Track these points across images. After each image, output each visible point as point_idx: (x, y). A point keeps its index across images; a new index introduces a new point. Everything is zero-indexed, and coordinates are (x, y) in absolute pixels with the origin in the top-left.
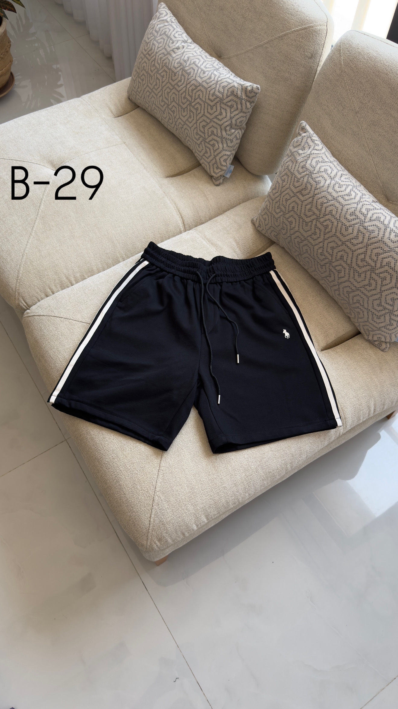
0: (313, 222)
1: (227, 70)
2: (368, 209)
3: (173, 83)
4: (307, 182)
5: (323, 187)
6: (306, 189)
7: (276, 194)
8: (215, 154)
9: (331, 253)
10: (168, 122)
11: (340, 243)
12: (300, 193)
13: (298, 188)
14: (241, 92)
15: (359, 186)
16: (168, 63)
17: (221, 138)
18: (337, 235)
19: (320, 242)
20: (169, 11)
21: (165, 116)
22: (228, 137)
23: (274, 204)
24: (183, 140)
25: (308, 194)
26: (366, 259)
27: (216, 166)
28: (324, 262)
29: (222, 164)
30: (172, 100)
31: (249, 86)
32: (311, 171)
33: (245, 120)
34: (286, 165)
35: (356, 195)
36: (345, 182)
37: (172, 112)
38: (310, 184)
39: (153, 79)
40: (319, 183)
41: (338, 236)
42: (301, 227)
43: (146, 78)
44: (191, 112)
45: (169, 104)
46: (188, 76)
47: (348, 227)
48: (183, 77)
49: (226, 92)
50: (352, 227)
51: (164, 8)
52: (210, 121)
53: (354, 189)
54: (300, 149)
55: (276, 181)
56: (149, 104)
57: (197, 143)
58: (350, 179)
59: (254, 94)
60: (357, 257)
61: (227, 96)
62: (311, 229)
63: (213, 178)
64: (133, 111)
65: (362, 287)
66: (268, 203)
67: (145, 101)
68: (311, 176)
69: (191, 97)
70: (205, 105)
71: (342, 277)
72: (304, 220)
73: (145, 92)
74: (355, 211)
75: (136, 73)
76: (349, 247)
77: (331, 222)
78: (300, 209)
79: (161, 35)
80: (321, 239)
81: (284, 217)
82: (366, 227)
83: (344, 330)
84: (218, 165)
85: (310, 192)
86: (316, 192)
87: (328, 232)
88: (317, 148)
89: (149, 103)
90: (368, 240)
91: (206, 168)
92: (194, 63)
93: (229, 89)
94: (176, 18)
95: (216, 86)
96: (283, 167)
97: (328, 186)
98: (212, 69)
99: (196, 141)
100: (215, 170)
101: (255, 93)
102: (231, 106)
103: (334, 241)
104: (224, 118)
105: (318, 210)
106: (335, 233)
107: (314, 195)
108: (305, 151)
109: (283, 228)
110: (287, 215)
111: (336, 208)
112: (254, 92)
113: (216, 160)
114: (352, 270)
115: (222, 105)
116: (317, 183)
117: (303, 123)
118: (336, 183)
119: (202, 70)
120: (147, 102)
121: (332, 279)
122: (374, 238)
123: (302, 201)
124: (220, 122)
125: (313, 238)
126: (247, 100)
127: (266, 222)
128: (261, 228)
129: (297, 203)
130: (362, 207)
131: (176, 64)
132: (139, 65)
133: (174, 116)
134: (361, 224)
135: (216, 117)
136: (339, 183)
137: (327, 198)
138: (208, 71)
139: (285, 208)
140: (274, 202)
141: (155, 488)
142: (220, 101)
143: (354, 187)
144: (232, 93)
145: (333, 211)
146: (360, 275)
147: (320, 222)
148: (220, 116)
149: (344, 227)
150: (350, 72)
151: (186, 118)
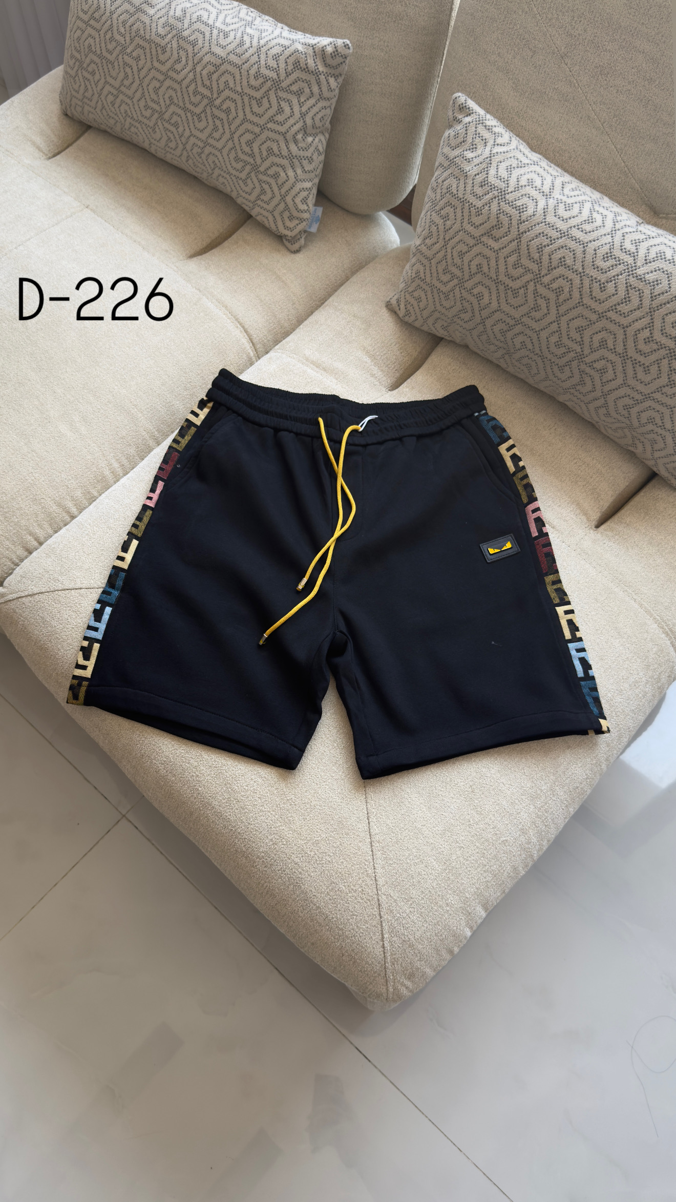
0: (528, 287)
1: (271, 21)
2: (635, 240)
3: (164, 68)
4: (498, 212)
5: (534, 215)
6: (501, 225)
7: (436, 246)
8: (283, 193)
9: (579, 339)
10: (166, 147)
11: (594, 317)
12: (489, 236)
13: (482, 226)
14: (314, 60)
15: (601, 199)
16: (142, 29)
17: (290, 158)
18: (585, 302)
19: (551, 323)
21: (158, 136)
22: (302, 153)
23: (434, 266)
24: (205, 177)
25: (506, 234)
26: (654, 338)
27: (289, 215)
28: (566, 359)
29: (300, 208)
30: (168, 102)
31: (329, 45)
32: (501, 189)
33: (329, 112)
34: (445, 187)
35: (604, 219)
36: (575, 196)
37: (172, 127)
38: (507, 214)
39: (116, 67)
40: (525, 209)
41: (588, 304)
42: (503, 300)
43: (100, 68)
44: (215, 120)
45: (164, 112)
46: (193, 47)
47: (604, 284)
48: (182, 53)
49: (282, 65)
50: (614, 282)
52: (260, 129)
53: (597, 208)
54: (466, 150)
55: (428, 221)
56: (117, 118)
57: (240, 177)
58: (583, 190)
59: (341, 58)
60: (635, 337)
61: (286, 73)
62: (526, 300)
63: (285, 240)
64: (82, 139)
65: (655, 392)
66: (418, 266)
67: (106, 114)
68: (504, 200)
69: (211, 89)
70: (243, 99)
71: (611, 381)
72: (508, 286)
73: (102, 96)
74: (612, 250)
75: (74, 60)
76: (614, 320)
77: (566, 280)
78: (496, 267)
80: (552, 317)
81: (463, 287)
82: (640, 276)
84: (292, 211)
85: (509, 231)
86: (523, 227)
87: (565, 301)
89: (116, 117)
90: (652, 301)
91: (266, 224)
92: (199, 19)
93: (288, 58)
95: (259, 58)
96: (439, 191)
97: (544, 212)
98: (240, 24)
99: (237, 174)
100: (288, 223)
101: (342, 56)
102: (299, 92)
103: (580, 315)
105: (534, 262)
106: (581, 300)
107: (519, 235)
108: (479, 152)
109: (463, 310)
110: (467, 283)
111: (570, 252)
112: (340, 55)
113: (286, 203)
114: (629, 361)
115: (281, 94)
116: (519, 210)
117: (459, 97)
118: (558, 203)
119: (220, 31)
120: (111, 114)
121: (588, 387)
122: (663, 293)
123: (497, 251)
124: (281, 127)
125: (533, 317)
126: (328, 73)
127: (421, 304)
128: (411, 317)
129: (485, 257)
130: (624, 239)
131: (160, 29)
132: (77, 45)
133: (180, 133)
134: (631, 273)
135: (271, 119)
136: (563, 201)
137: (547, 235)
138: (232, 30)
139: (461, 269)
140: (433, 263)
141: (376, 880)
142: (274, 86)
143: (594, 202)
144: (295, 65)
145: (567, 258)
146: (649, 370)
147: (543, 285)
148: (279, 114)
149: (596, 285)
151: (207, 132)
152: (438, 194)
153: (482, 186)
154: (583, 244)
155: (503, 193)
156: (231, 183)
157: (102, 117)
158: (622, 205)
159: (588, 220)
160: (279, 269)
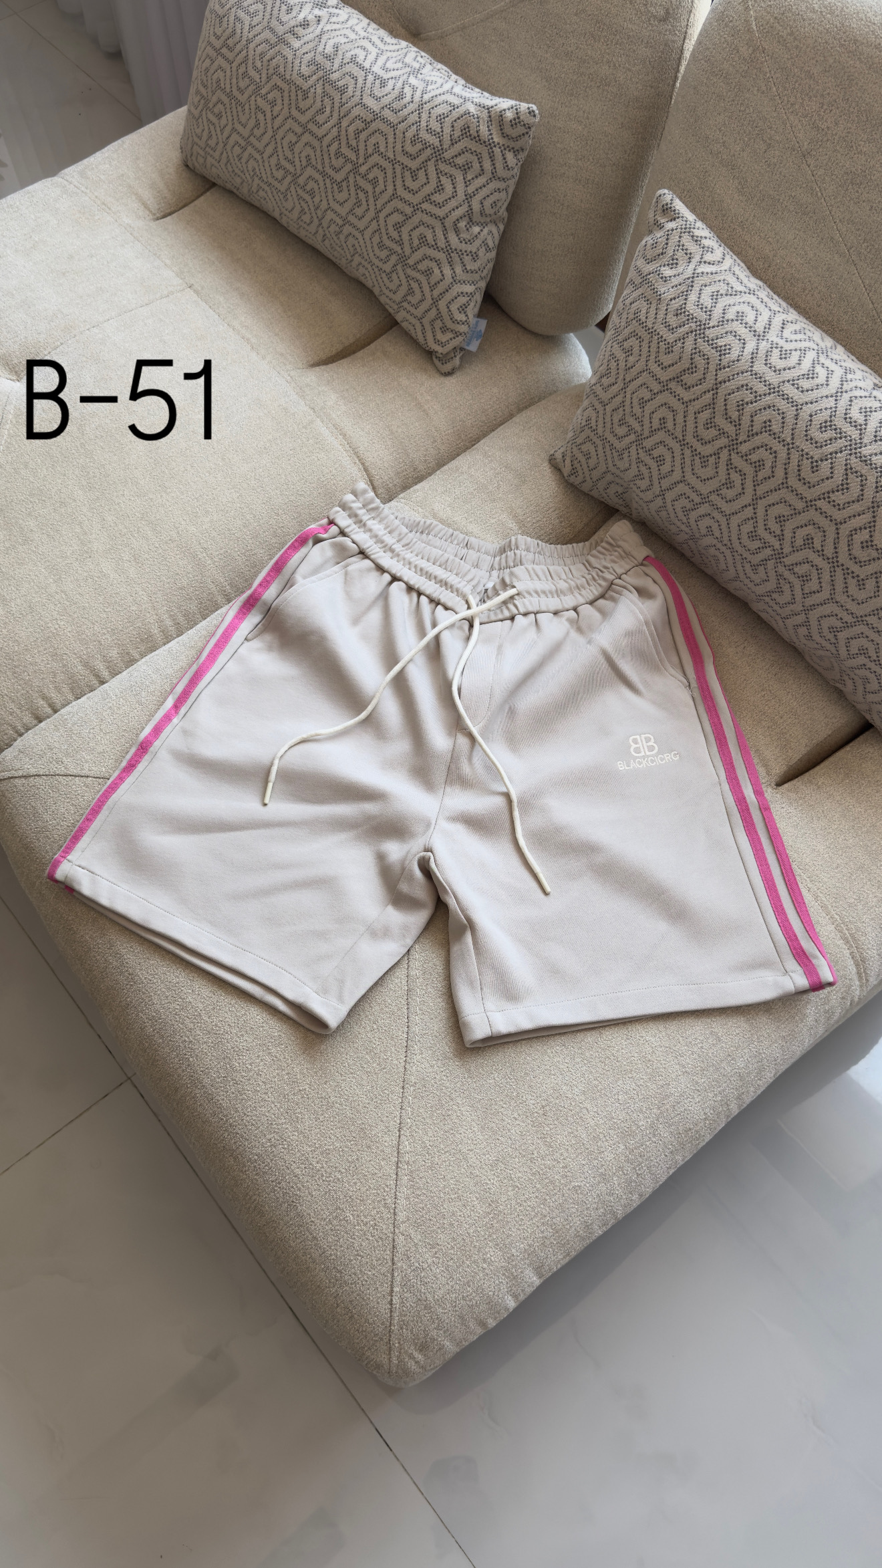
0: (721, 456)
1: (443, 71)
2: (866, 408)
3: (303, 119)
4: (694, 351)
5: (738, 360)
6: (694, 369)
7: (613, 387)
8: (436, 295)
9: (778, 532)
10: (300, 221)
11: (800, 505)
12: (678, 382)
13: (672, 368)
14: (488, 127)
15: (831, 348)
16: (282, 66)
17: (448, 251)
18: (790, 484)
19: (746, 506)
21: (289, 205)
22: (463, 246)
23: (608, 414)
24: (343, 263)
25: (701, 381)
26: (876, 544)
27: (441, 325)
28: (761, 556)
29: (456, 318)
30: (304, 163)
31: (509, 109)
32: (700, 321)
33: (504, 198)
34: (632, 311)
35: (830, 376)
36: (796, 341)
37: (306, 195)
38: (704, 355)
39: (247, 111)
40: (728, 351)
41: (794, 487)
42: (688, 469)
43: (228, 110)
44: (359, 191)
45: (298, 175)
46: (341, 95)
47: (817, 461)
48: (326, 100)
49: (447, 130)
50: (830, 461)
52: (412, 209)
53: (822, 359)
54: (664, 266)
55: (607, 354)
56: (244, 177)
57: (383, 269)
58: (808, 333)
59: (523, 128)
60: (850, 537)
61: (451, 140)
62: (717, 472)
63: (434, 357)
64: (202, 199)
65: (870, 615)
66: (590, 411)
67: (230, 169)
68: (702, 336)
69: (357, 151)
70: (394, 169)
71: (814, 592)
72: (696, 450)
73: (227, 146)
74: (833, 418)
75: (199, 97)
76: (825, 513)
77: (769, 451)
78: (683, 424)
80: (747, 499)
81: (641, 446)
82: (865, 457)
84: (445, 321)
85: (705, 378)
86: (722, 375)
87: (765, 478)
88: (708, 257)
89: (242, 175)
90: (877, 492)
91: (413, 332)
92: (353, 60)
93: (455, 121)
95: (419, 118)
96: (624, 316)
97: (752, 358)
98: (404, 71)
99: (380, 264)
100: (440, 336)
101: (524, 125)
102: (466, 167)
103: (783, 501)
105: (731, 422)
106: (785, 481)
107: (716, 384)
108: (680, 269)
109: (640, 476)
110: (647, 440)
111: (779, 414)
112: (522, 123)
113: (438, 310)
114: (839, 572)
115: (442, 166)
116: (721, 351)
117: (664, 194)
118: (772, 348)
119: (377, 77)
120: (237, 171)
121: (787, 596)
123: (687, 403)
124: (440, 210)
125: (724, 496)
126: (506, 145)
127: (590, 461)
128: (578, 478)
129: (672, 409)
130: (850, 405)
131: (303, 67)
132: (205, 79)
133: (315, 203)
134: (853, 451)
135: (427, 198)
136: (779, 346)
137: (751, 389)
138: (392, 78)
139: (641, 422)
140: (607, 410)
141: (395, 1214)
142: (434, 155)
143: (820, 352)
144: (464, 131)
145: (773, 423)
146: (863, 584)
147: (740, 454)
148: (438, 194)
149: (806, 463)
150: (777, 50)
151: (348, 206)
152: (624, 320)
153: (677, 315)
154: (797, 406)
155: (703, 327)
157: (227, 173)
158: (862, 359)
159: (808, 375)
160: (422, 394)
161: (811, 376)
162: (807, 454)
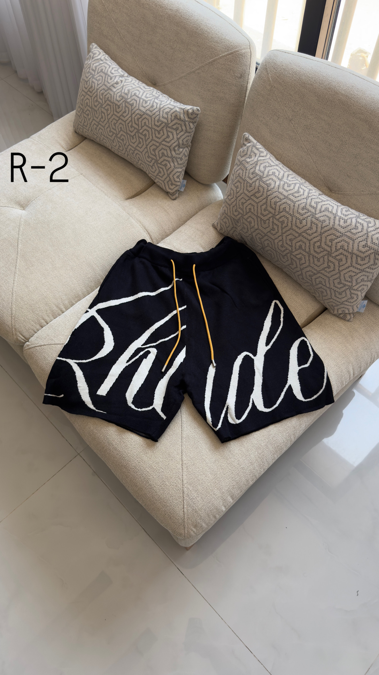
0: (270, 220)
1: (166, 97)
2: (316, 202)
3: (119, 115)
4: (259, 186)
5: (274, 188)
6: (259, 192)
7: (232, 200)
8: (168, 173)
9: (290, 244)
10: (119, 149)
11: (297, 235)
12: (254, 196)
13: (252, 192)
14: (183, 115)
15: (304, 183)
16: (110, 97)
17: (172, 157)
18: (293, 228)
19: (279, 236)
20: (101, 50)
21: (115, 144)
22: (177, 156)
23: (231, 208)
24: (135, 163)
25: (261, 196)
26: (322, 246)
27: (171, 183)
29: (176, 180)
30: (120, 130)
31: (190, 109)
32: (260, 176)
33: (190, 138)
34: (237, 174)
35: (304, 192)
36: (293, 181)
37: (121, 141)
38: (262, 187)
39: (98, 113)
41: (296, 229)
42: (260, 225)
43: (91, 113)
44: (140, 139)
45: (118, 134)
46: (132, 106)
47: (301, 220)
48: (127, 109)
49: (169, 117)
50: (306, 220)
51: (96, 48)
52: (159, 144)
53: (302, 186)
54: (247, 158)
55: (230, 188)
56: (98, 135)
57: (150, 165)
58: (296, 178)
59: (195, 115)
60: (314, 245)
61: (171, 120)
62: (269, 225)
63: (169, 194)
64: (82, 143)
66: (225, 208)
67: (93, 133)
68: (261, 180)
69: (138, 125)
70: (152, 131)
71: (304, 264)
72: (262, 218)
73: (91, 125)
74: (306, 205)
75: (80, 109)
76: (305, 237)
77: (286, 218)
78: (257, 210)
79: (98, 73)
80: (280, 234)
81: (243, 218)
82: (317, 218)
83: (313, 309)
84: (172, 181)
85: (263, 194)
86: (269, 193)
87: (285, 227)
88: (262, 154)
89: (97, 135)
90: (322, 229)
91: (161, 186)
92: (135, 94)
93: (172, 114)
94: (108, 55)
95: (160, 113)
96: (235, 175)
97: (278, 187)
98: (153, 98)
99: (148, 163)
100: (171, 187)
101: (196, 114)
102: (177, 129)
103: (291, 234)
104: (172, 140)
105: (273, 209)
106: (291, 227)
107: (267, 196)
108: (252, 159)
109: (244, 228)
110: (245, 216)
111: (288, 205)
113: (170, 178)
114: (311, 257)
115: (168, 129)
116: (268, 185)
117: (246, 134)
118: (285, 183)
119: (144, 100)
120: (95, 133)
121: (295, 266)
122: (326, 226)
123: (258, 203)
124: (168, 144)
125: (272, 233)
126: (190, 121)
127: (226, 224)
128: (223, 231)
129: (252, 205)
130: (311, 201)
131: (118, 97)
132: (82, 102)
133: (124, 143)
134: (313, 216)
135: (164, 140)
136: (287, 183)
137: (279, 197)
138: (149, 100)
139: (243, 210)
141: (183, 481)
142: (165, 125)
143: (301, 184)
144: (175, 117)
145: (287, 208)
147: (276, 219)
148: (168, 138)
149: (298, 221)
150: (279, 87)
151: (136, 144)
152: (235, 177)
153: (252, 174)
154: (294, 202)
155: (261, 177)
156: (146, 167)
157: (91, 134)
158: (315, 186)
160: (166, 207)
161: (298, 192)
162: (298, 218)
